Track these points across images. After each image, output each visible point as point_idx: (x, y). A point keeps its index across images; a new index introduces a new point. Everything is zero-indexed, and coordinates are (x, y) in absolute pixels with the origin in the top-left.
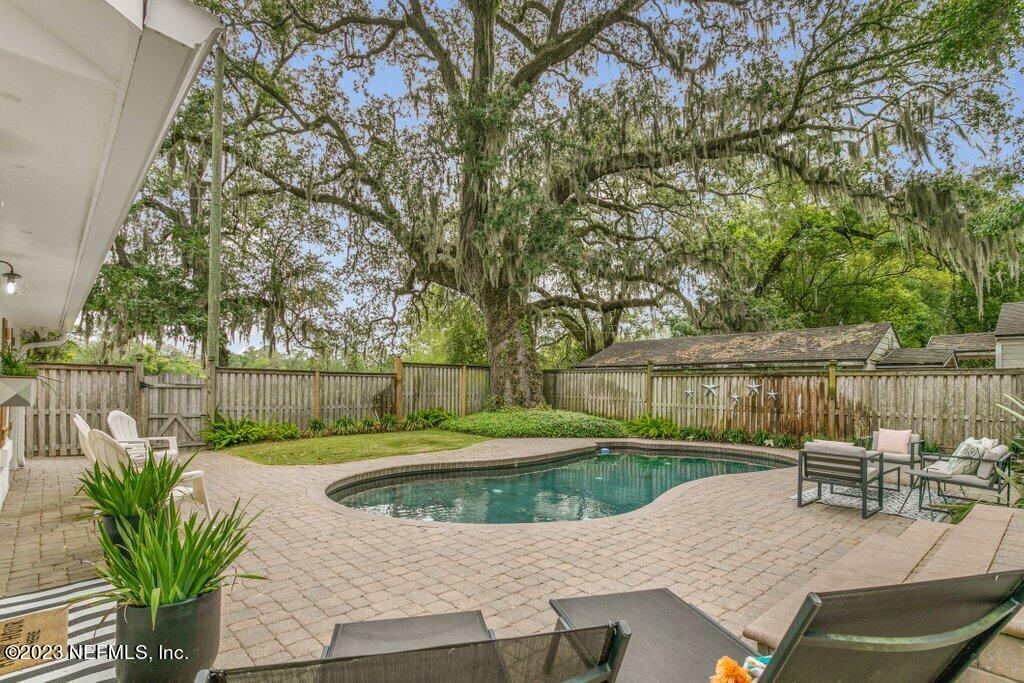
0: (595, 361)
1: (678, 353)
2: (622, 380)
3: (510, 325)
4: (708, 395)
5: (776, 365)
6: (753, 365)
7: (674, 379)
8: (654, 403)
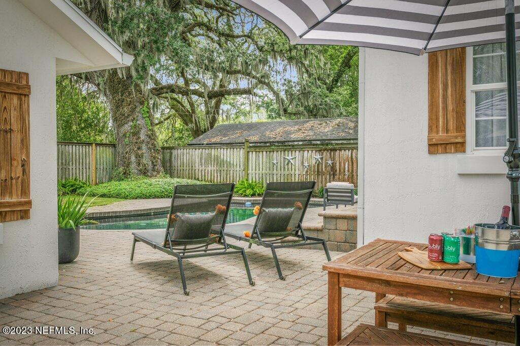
0: (203, 139)
1: (268, 133)
2: (225, 154)
3: (133, 110)
4: (288, 164)
5: (333, 142)
6: (319, 142)
7: (264, 153)
8: (250, 171)
